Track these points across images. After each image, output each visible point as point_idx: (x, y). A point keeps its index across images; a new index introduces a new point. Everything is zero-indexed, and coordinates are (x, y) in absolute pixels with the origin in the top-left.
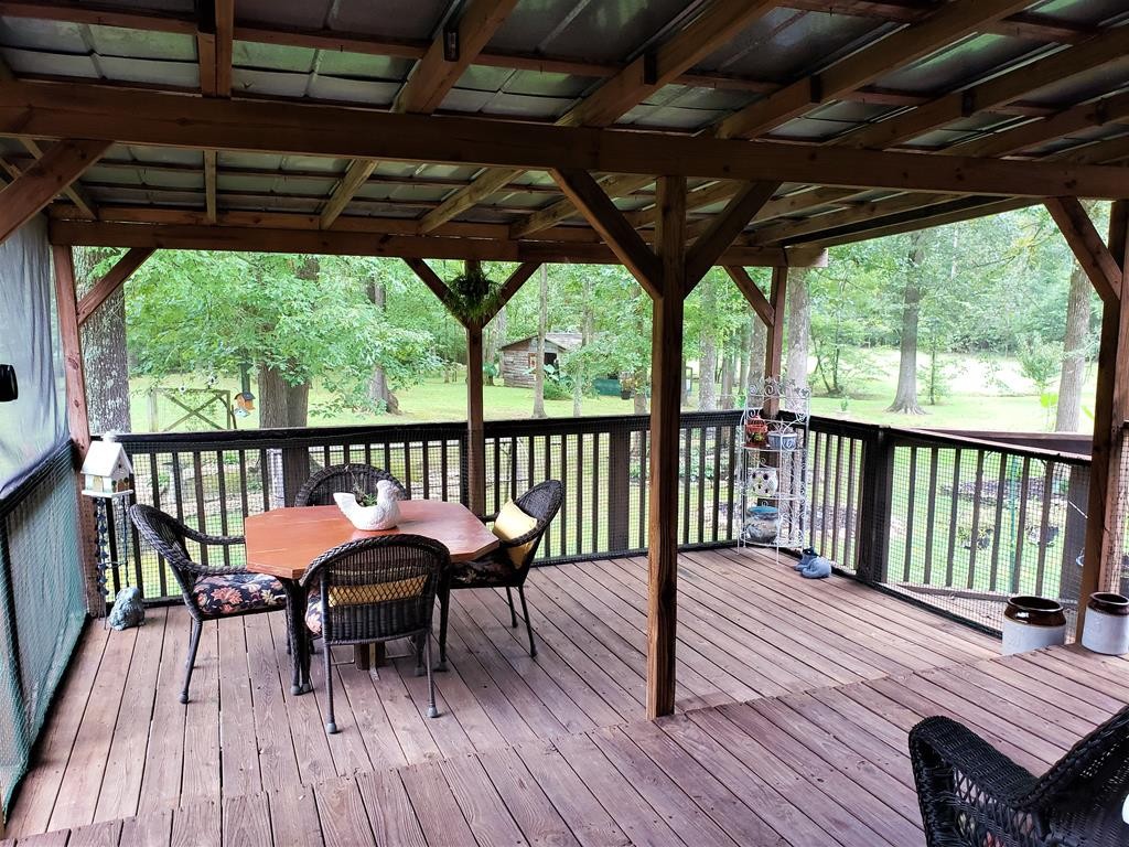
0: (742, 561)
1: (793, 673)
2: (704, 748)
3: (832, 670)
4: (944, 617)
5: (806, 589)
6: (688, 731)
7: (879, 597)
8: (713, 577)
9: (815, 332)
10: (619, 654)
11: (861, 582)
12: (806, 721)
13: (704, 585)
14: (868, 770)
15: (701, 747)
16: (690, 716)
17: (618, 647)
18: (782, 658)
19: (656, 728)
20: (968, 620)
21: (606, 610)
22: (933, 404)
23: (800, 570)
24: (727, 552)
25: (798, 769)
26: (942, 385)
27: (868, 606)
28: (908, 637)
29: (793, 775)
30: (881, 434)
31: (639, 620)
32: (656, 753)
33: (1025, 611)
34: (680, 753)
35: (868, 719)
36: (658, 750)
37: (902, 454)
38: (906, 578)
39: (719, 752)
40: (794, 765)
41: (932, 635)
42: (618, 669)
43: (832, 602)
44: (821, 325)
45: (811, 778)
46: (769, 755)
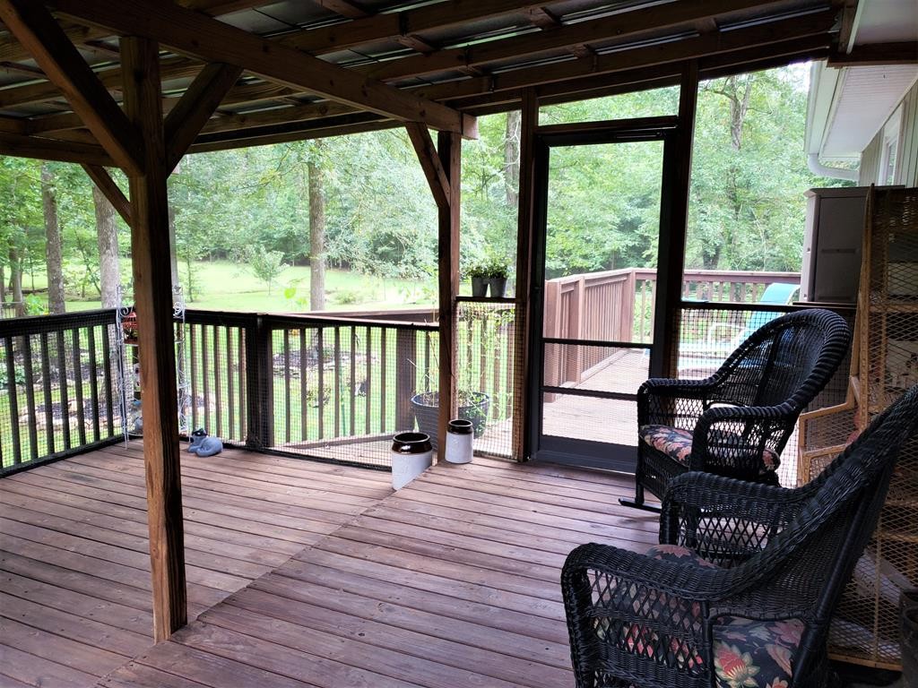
0: (133, 454)
1: (245, 545)
2: (242, 647)
3: (276, 532)
4: (332, 463)
5: (208, 467)
6: (213, 636)
7: (274, 459)
8: (113, 476)
9: (82, 244)
10: (55, 582)
11: (252, 451)
12: (312, 586)
13: (109, 485)
14: (389, 610)
15: (239, 647)
16: (205, 620)
17: (49, 575)
18: (227, 534)
19: (178, 645)
20: (352, 462)
21: (9, 539)
22: (192, 301)
23: (194, 452)
24: (113, 449)
25: (338, 632)
26: (198, 286)
27: (269, 469)
28: (316, 487)
29: (336, 639)
30: (259, 320)
31: (58, 539)
32: (197, 673)
33: (408, 445)
34: (221, 662)
35: (356, 565)
36: (197, 668)
37: (278, 335)
38: (288, 440)
39: (258, 645)
40: (329, 629)
41: (332, 481)
42: (63, 599)
43: (238, 473)
44: (88, 237)
45: (353, 636)
46: (305, 629)
